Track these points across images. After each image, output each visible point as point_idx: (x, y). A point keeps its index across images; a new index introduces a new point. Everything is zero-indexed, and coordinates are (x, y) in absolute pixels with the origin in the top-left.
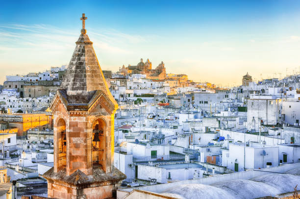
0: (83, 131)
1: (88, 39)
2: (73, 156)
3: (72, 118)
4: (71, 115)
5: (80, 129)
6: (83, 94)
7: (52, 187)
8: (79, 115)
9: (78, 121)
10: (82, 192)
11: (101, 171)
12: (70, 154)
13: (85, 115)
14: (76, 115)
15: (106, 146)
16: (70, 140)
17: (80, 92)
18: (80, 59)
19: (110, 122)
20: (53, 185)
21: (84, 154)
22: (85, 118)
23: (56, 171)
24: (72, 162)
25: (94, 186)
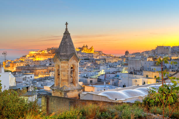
0: (67, 69)
1: (68, 32)
2: (63, 80)
3: (62, 64)
4: (62, 63)
5: (65, 69)
6: (67, 55)
7: (54, 92)
8: (65, 63)
9: (65, 65)
10: (66, 94)
11: (74, 85)
12: (61, 78)
13: (67, 63)
14: (64, 63)
15: (76, 75)
16: (61, 73)
17: (65, 53)
18: (65, 40)
19: (77, 66)
20: (55, 92)
21: (67, 78)
22: (67, 64)
23: (55, 86)
24: (62, 82)
25: (71, 91)
